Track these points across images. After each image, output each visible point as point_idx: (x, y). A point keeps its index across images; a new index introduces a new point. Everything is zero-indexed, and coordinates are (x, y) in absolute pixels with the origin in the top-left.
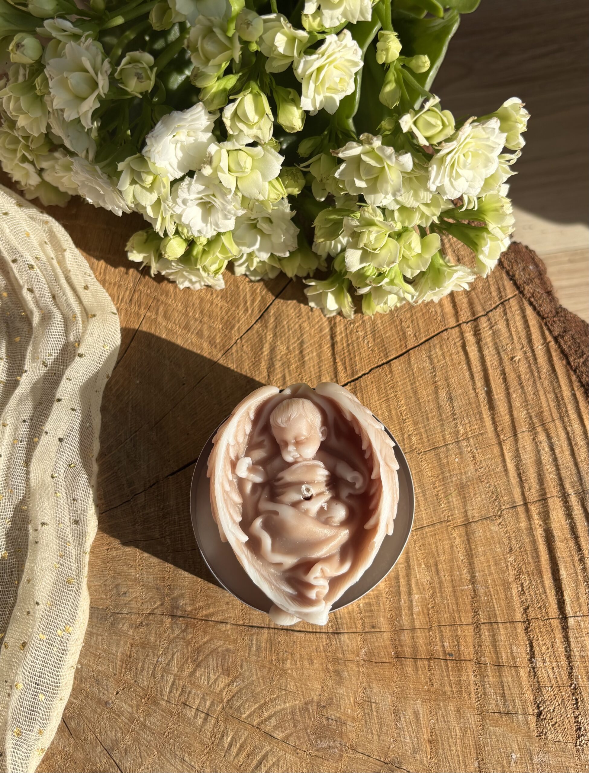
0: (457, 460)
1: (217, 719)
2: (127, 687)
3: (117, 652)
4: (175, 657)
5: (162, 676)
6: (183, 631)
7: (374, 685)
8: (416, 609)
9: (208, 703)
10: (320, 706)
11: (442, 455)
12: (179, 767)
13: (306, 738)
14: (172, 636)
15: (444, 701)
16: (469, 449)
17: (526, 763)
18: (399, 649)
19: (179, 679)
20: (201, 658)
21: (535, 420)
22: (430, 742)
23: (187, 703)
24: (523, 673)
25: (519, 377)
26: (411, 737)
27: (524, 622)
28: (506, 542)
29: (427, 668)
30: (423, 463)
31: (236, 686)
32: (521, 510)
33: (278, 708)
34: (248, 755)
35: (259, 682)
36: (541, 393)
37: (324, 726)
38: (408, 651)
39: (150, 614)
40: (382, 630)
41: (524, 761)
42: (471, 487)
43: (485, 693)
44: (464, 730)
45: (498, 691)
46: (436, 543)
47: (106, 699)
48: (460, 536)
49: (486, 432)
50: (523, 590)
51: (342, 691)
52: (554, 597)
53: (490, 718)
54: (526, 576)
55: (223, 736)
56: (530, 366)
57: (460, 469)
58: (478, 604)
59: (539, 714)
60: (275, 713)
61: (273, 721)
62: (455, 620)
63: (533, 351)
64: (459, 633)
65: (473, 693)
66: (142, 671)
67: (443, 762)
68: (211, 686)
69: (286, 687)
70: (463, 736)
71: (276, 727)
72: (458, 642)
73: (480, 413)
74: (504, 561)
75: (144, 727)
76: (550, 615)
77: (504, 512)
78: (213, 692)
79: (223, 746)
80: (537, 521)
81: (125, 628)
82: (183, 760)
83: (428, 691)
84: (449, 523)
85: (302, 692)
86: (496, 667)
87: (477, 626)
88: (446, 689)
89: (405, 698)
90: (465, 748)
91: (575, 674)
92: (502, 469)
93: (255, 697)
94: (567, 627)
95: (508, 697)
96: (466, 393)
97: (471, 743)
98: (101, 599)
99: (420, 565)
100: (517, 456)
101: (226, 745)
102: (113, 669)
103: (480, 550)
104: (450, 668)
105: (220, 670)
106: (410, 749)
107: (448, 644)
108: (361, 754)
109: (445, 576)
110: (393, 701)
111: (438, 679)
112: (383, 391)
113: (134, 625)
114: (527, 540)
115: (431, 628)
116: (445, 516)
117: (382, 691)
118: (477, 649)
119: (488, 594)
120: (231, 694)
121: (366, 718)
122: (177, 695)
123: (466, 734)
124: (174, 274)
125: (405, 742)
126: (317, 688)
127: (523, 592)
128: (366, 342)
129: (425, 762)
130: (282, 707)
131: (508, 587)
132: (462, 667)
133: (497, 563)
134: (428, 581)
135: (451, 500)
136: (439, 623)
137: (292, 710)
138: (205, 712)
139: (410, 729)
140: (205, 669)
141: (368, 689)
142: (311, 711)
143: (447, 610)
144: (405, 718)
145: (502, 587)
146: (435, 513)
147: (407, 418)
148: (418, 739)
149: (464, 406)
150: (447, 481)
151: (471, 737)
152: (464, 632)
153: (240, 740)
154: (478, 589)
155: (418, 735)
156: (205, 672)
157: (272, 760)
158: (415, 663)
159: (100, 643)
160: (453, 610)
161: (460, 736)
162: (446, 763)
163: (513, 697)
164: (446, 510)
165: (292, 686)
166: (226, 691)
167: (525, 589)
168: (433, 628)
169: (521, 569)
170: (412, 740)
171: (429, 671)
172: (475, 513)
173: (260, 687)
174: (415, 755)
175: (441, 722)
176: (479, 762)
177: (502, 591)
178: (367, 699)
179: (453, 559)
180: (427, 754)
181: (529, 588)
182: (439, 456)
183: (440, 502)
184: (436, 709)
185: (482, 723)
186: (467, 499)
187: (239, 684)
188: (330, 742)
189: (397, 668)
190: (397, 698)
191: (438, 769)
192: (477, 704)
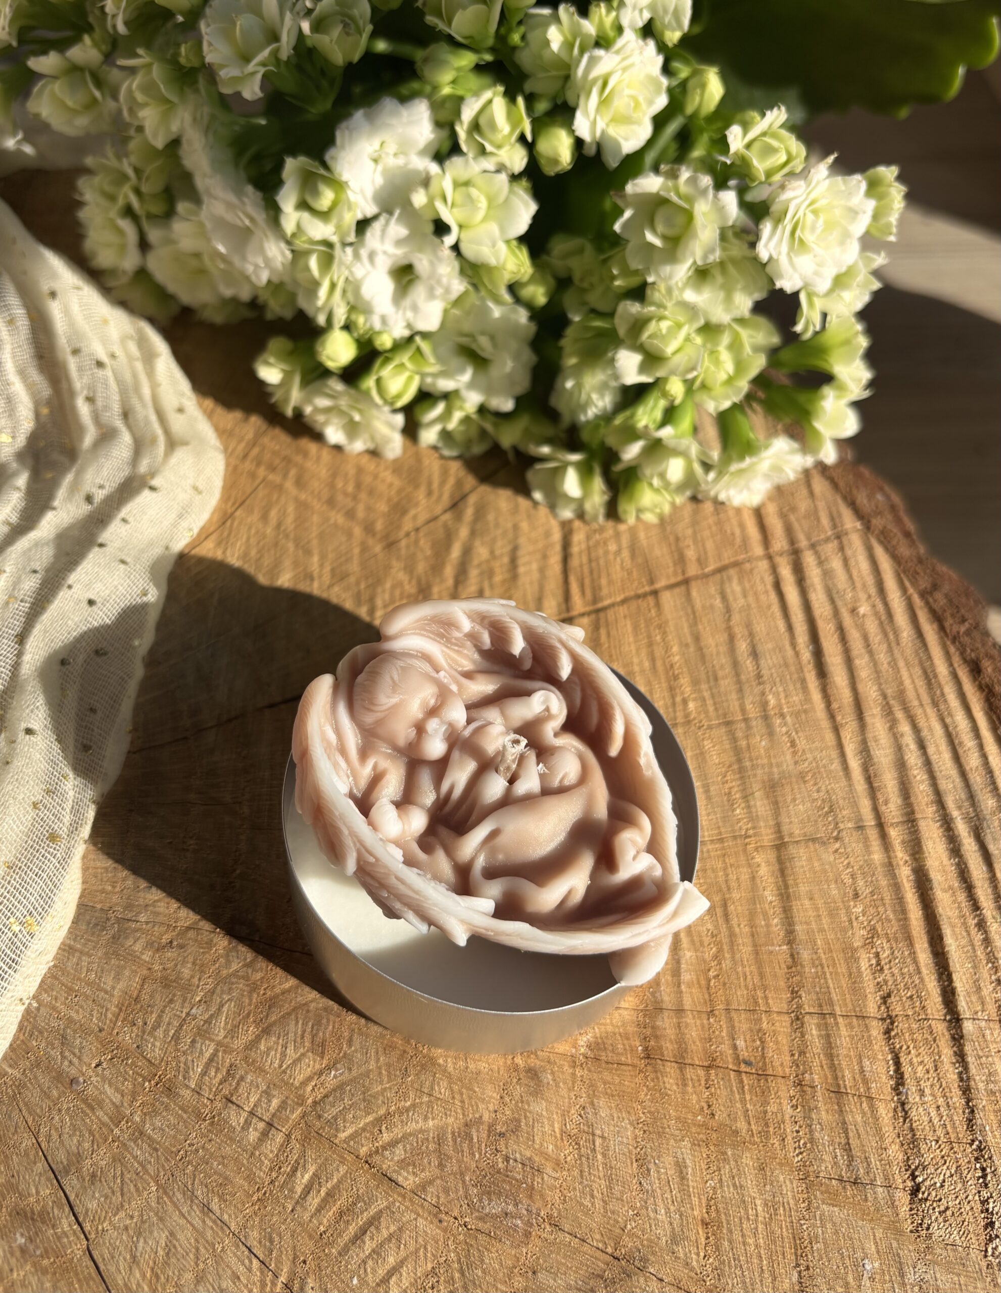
0: (763, 743)
1: (288, 1136)
2: (120, 1056)
3: (113, 988)
4: (225, 1009)
5: (193, 1042)
6: (247, 965)
7: (601, 1102)
8: (686, 977)
9: (275, 1103)
10: (496, 1135)
11: (739, 734)
12: (197, 1222)
13: (461, 1192)
14: (225, 972)
15: (734, 1146)
16: (784, 729)
17: (891, 1281)
18: (652, 1043)
19: (225, 1052)
20: (273, 1018)
21: (893, 702)
22: (705, 1224)
23: (234, 1099)
24: (884, 1111)
25: (866, 638)
26: (668, 1211)
27: (883, 1019)
28: (848, 881)
29: (703, 1082)
30: (706, 743)
31: (335, 1077)
32: (873, 834)
33: (412, 1127)
34: (341, 1214)
35: (380, 1073)
36: (901, 664)
37: (499, 1172)
38: (669, 1048)
39: (189, 928)
41: (887, 1278)
42: (787, 789)
43: (812, 1140)
44: (772, 1207)
45: (838, 1140)
46: (725, 869)
47: (73, 1072)
48: (768, 863)
49: (813, 709)
50: (878, 964)
51: (538, 1107)
52: (935, 983)
53: (823, 1188)
54: (885, 941)
55: (294, 1170)
56: (881, 623)
57: (769, 757)
58: (798, 978)
59: (915, 1190)
60: (405, 1137)
61: (399, 1152)
62: (756, 1003)
63: (886, 605)
64: (764, 1025)
65: (789, 1138)
66: (154, 1028)
67: (730, 1267)
68: (284, 1072)
69: (432, 1089)
70: (770, 1218)
71: (403, 1164)
72: (762, 1042)
73: (803, 681)
74: (844, 911)
75: (140, 1133)
76: (929, 1011)
77: (844, 833)
78: (287, 1083)
79: (292, 1190)
80: (901, 855)
81: (138, 947)
82: (206, 1209)
83: (704, 1125)
84: (747, 840)
85: (462, 1102)
86: (832, 1095)
87: (798, 1020)
88: (738, 1125)
89: (660, 1135)
90: (774, 1242)
91: (979, 1122)
92: (839, 768)
93: (368, 1103)
94: (962, 1037)
95: (856, 1152)
96: (781, 649)
97: (785, 1234)
98: (103, 891)
100: (865, 751)
101: (299, 1190)
102: (99, 1019)
103: (803, 889)
104: (746, 1087)
105: (307, 1044)
106: (666, 1235)
107: (742, 1043)
108: (567, 1235)
109: (739, 925)
110: (636, 1137)
111: (724, 1106)
112: (643, 630)
113: (156, 945)
114: (884, 882)
115: (712, 1011)
116: (741, 829)
117: (615, 1116)
118: (796, 1057)
119: (817, 963)
120: (322, 1090)
121: (581, 1164)
122: (216, 1081)
123: (776, 1214)
124: (327, 410)
125: (655, 1219)
126: (491, 1097)
127: (879, 968)
128: (618, 559)
129: (694, 1263)
130: (419, 1126)
131: (852, 956)
132: (768, 1087)
133: (832, 914)
134: (708, 930)
135: (752, 803)
136: (728, 1005)
137: (438, 1135)
138: (267, 1120)
139: (668, 1195)
140: (279, 1038)
141: (589, 1110)
142: (475, 1140)
143: (742, 984)
144: (658, 1172)
145: (842, 955)
146: (724, 822)
147: (682, 673)
148: (681, 1215)
149: (775, 666)
150: (746, 774)
151: (786, 1221)
152: (773, 1024)
153: (327, 1182)
154: (798, 953)
155: (683, 1209)
156: (278, 1044)
157: (388, 1228)
158: (681, 1071)
159: (85, 969)
160: (754, 984)
161: (765, 1218)
162: (736, 1268)
163: (865, 1152)
164: (743, 819)
165: (442, 1089)
166: (313, 1084)
167: (883, 963)
168: (717, 1013)
169: (874, 929)
170: (670, 1217)
171: (707, 1088)
172: (794, 828)
173: (381, 1083)
174: (675, 1247)
175: (728, 1186)
176: (800, 1272)
177: (842, 962)
178: (586, 1128)
179: (754, 899)
180: (698, 1248)
181: (890, 961)
182: (734, 734)
183: (732, 805)
184: (718, 1160)
185: (806, 1196)
186: (780, 805)
187: (341, 1074)
188: (507, 1204)
189: (646, 1077)
190: (645, 1131)
191: (719, 1280)
192: (796, 1159)
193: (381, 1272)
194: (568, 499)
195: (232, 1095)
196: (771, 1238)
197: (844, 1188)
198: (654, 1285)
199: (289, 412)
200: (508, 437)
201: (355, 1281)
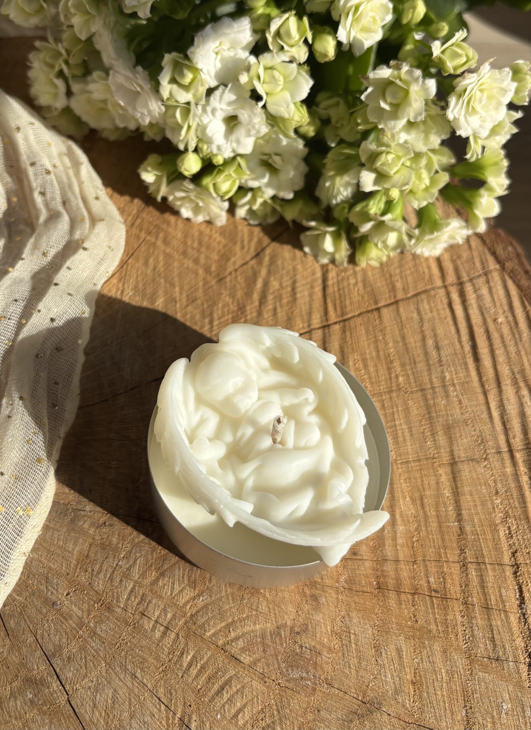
0: (443, 402)
1: (178, 635)
2: (79, 589)
3: (73, 550)
4: (138, 562)
5: (121, 581)
7: (354, 614)
8: (400, 541)
9: (169, 616)
10: (295, 633)
11: (429, 397)
13: (276, 666)
14: (137, 540)
15: (429, 639)
16: (455, 393)
17: (517, 715)
18: (381, 580)
19: (139, 586)
20: (166, 567)
21: (518, 376)
22: (413, 683)
23: (145, 615)
24: (514, 619)
25: (502, 337)
26: (392, 676)
27: (513, 566)
28: (492, 484)
29: (411, 602)
30: (410, 402)
31: (203, 600)
32: (506, 456)
33: (247, 629)
34: (209, 679)
35: (228, 598)
36: (523, 353)
37: (297, 654)
38: (391, 582)
40: (364, 557)
41: (515, 713)
42: (457, 429)
43: (473, 636)
44: (451, 674)
45: (487, 635)
46: (422, 477)
47: (54, 598)
48: (446, 474)
49: (472, 381)
50: (510, 533)
51: (318, 617)
53: (479, 663)
54: (513, 520)
55: (182, 654)
56: (511, 329)
57: (446, 410)
58: (464, 542)
60: (243, 634)
61: (241, 643)
62: (440, 556)
63: (514, 316)
64: (445, 569)
66: (98, 573)
67: (428, 707)
68: (174, 598)
69: (258, 607)
70: (450, 680)
71: (243, 650)
72: (444, 579)
73: (466, 364)
74: (490, 502)
75: (93, 634)
77: (489, 456)
78: (175, 604)
79: (181, 665)
80: (522, 468)
81: (86, 526)
82: (134, 676)
83: (412, 627)
84: (434, 460)
85: (275, 614)
86: (484, 609)
87: (464, 566)
88: (431, 627)
89: (387, 633)
90: (452, 693)
92: (487, 417)
93: (222, 615)
95: (498, 642)
96: (453, 345)
97: (458, 689)
98: (64, 493)
99: (404, 498)
100: (502, 406)
101: (185, 665)
102: (66, 568)
103: (466, 489)
104: (435, 605)
105: (186, 582)
106: (391, 690)
107: (433, 579)
108: (336, 690)
109: (430, 511)
110: (374, 634)
111: (423, 616)
112: (372, 333)
113: (96, 524)
114: (513, 485)
115: (415, 561)
116: (430, 453)
117: (362, 622)
118: (463, 588)
119: (475, 533)
120: (195, 608)
121: (343, 649)
122: (135, 604)
123: (453, 678)
124: (182, 199)
125: (386, 681)
126: (291, 612)
127: (510, 536)
128: (356, 288)
129: (408, 705)
130: (251, 628)
131: (495, 529)
132: (448, 605)
133: (483, 504)
134: (412, 514)
135: (437, 438)
136: (424, 557)
137: (262, 633)
138: (165, 625)
139: (392, 667)
140: (169, 578)
141: (347, 619)
142: (283, 636)
143: (432, 545)
144: (387, 654)
145: (489, 528)
146: (421, 449)
147: (395, 360)
148: (400, 678)
149: (450, 355)
150: (434, 421)
151: (458, 682)
152: (450, 569)
153: (201, 660)
154: (464, 527)
155: (400, 675)
156: (169, 582)
157: (236, 686)
158: (398, 596)
159: (56, 539)
160: (439, 545)
161: (447, 680)
162: (431, 708)
163: (503, 642)
164: (431, 448)
165: (263, 607)
166: (190, 604)
167: (512, 533)
168: (418, 562)
169: (507, 512)
170: (394, 679)
171: (413, 606)
172: (461, 453)
173: (229, 604)
174: (397, 696)
175: (426, 662)
176: (467, 710)
177: (489, 532)
178: (345, 629)
179: (438, 495)
180: (409, 697)
181: (517, 532)
182: (426, 396)
183: (425, 439)
184: (420, 647)
185: (469, 667)
186: (453, 439)
187: (206, 599)
188: (302, 673)
189: (379, 600)
190: (378, 631)
191: (422, 714)
192: (464, 646)
193: (233, 711)
194: (326, 253)
195: (145, 612)
196: (451, 691)
197: (491, 663)
198: (385, 717)
199: (159, 199)
200: (290, 214)
201: (219, 716)
